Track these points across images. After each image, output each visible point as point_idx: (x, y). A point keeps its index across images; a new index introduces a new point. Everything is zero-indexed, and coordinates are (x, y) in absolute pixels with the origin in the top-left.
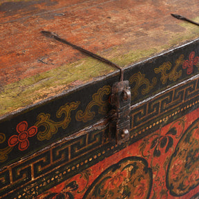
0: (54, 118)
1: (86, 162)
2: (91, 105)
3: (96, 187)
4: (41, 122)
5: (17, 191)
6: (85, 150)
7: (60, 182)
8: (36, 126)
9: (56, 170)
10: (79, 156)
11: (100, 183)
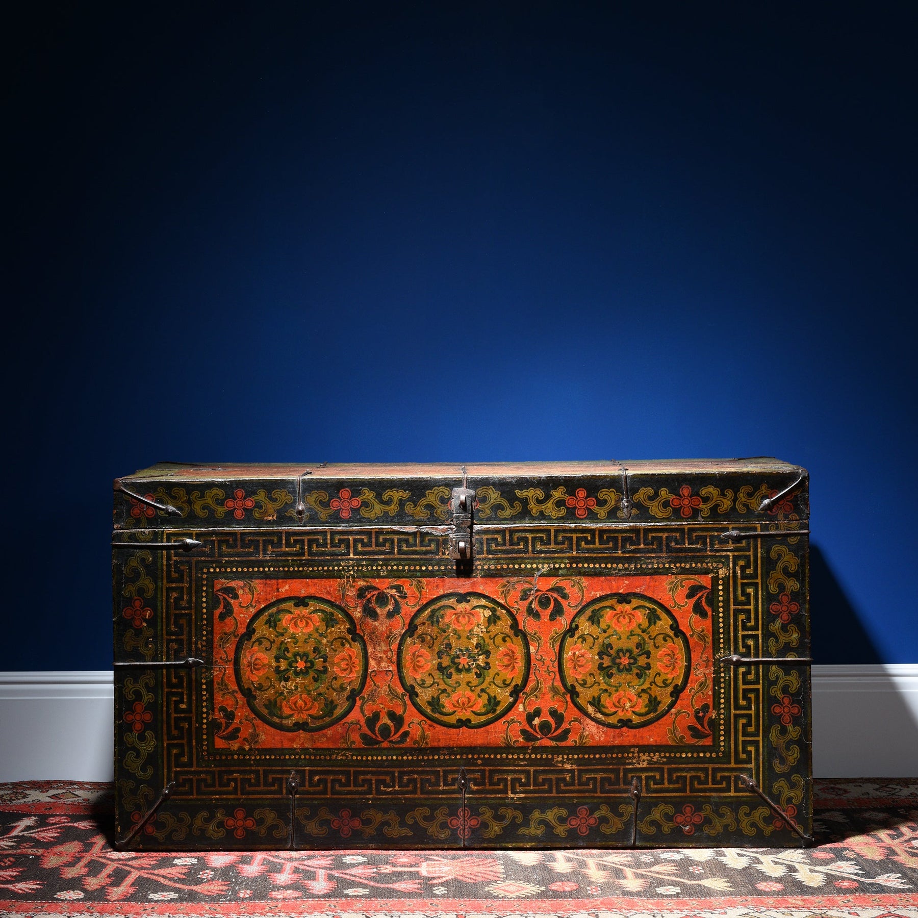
0: (379, 496)
1: (418, 568)
2: (423, 502)
3: (433, 612)
4: (364, 497)
5: (333, 560)
6: (415, 552)
7: (384, 577)
8: (360, 499)
9: (380, 560)
10: (409, 556)
11: (440, 608)
